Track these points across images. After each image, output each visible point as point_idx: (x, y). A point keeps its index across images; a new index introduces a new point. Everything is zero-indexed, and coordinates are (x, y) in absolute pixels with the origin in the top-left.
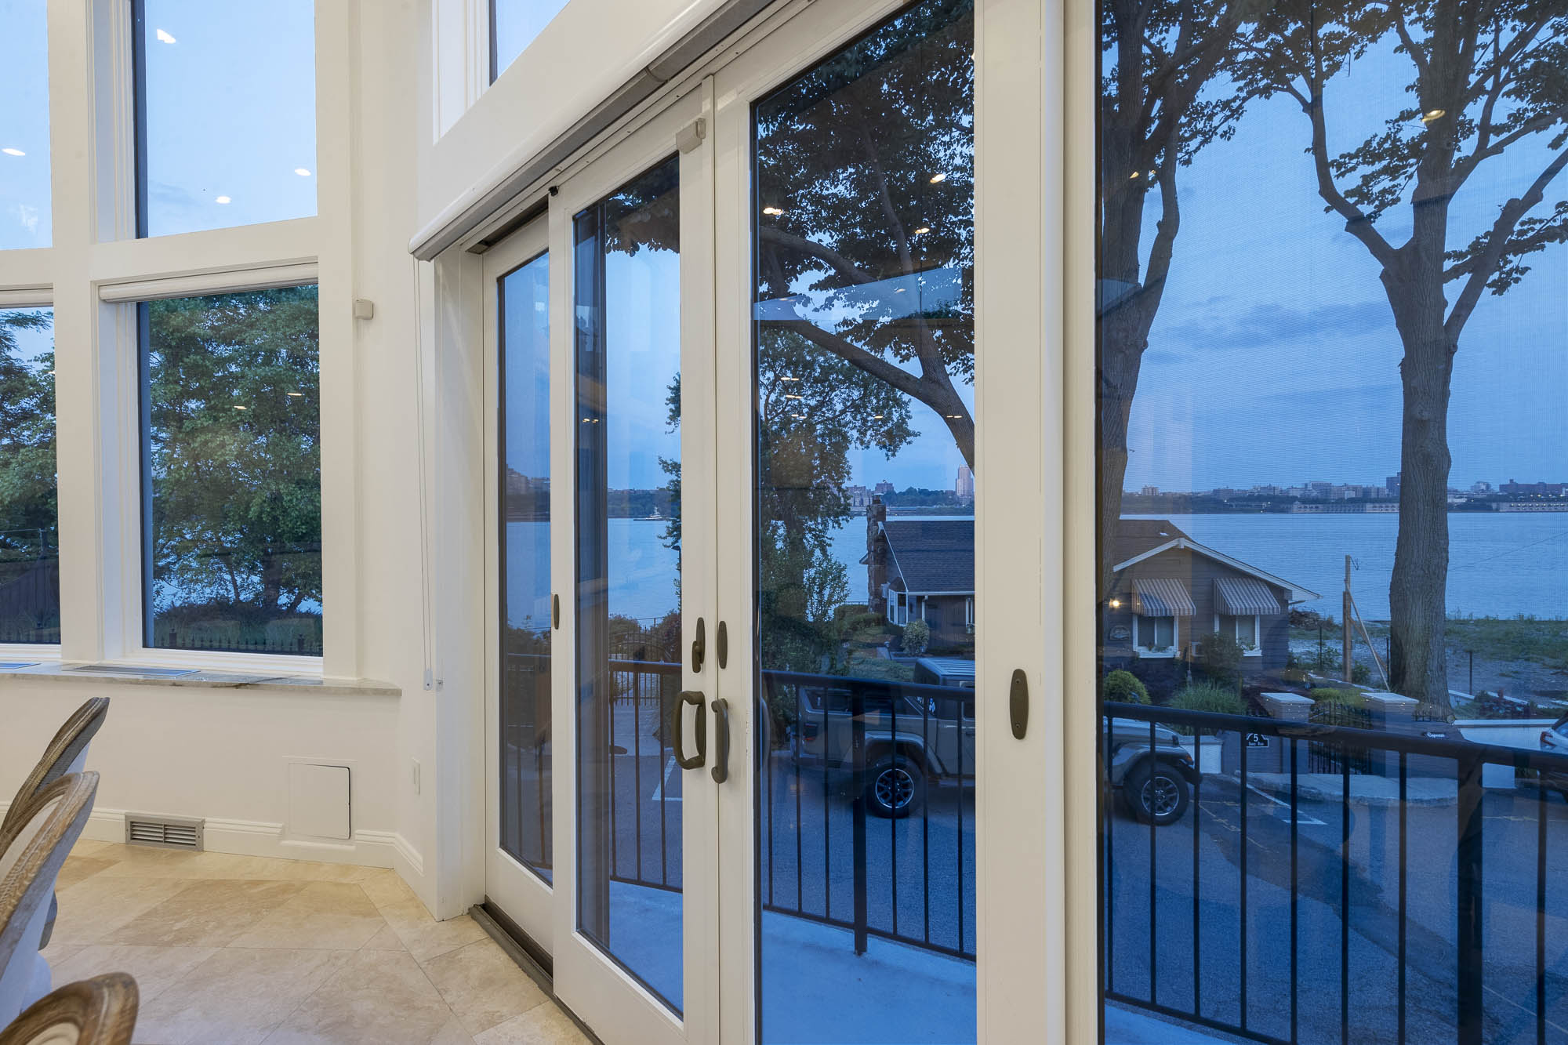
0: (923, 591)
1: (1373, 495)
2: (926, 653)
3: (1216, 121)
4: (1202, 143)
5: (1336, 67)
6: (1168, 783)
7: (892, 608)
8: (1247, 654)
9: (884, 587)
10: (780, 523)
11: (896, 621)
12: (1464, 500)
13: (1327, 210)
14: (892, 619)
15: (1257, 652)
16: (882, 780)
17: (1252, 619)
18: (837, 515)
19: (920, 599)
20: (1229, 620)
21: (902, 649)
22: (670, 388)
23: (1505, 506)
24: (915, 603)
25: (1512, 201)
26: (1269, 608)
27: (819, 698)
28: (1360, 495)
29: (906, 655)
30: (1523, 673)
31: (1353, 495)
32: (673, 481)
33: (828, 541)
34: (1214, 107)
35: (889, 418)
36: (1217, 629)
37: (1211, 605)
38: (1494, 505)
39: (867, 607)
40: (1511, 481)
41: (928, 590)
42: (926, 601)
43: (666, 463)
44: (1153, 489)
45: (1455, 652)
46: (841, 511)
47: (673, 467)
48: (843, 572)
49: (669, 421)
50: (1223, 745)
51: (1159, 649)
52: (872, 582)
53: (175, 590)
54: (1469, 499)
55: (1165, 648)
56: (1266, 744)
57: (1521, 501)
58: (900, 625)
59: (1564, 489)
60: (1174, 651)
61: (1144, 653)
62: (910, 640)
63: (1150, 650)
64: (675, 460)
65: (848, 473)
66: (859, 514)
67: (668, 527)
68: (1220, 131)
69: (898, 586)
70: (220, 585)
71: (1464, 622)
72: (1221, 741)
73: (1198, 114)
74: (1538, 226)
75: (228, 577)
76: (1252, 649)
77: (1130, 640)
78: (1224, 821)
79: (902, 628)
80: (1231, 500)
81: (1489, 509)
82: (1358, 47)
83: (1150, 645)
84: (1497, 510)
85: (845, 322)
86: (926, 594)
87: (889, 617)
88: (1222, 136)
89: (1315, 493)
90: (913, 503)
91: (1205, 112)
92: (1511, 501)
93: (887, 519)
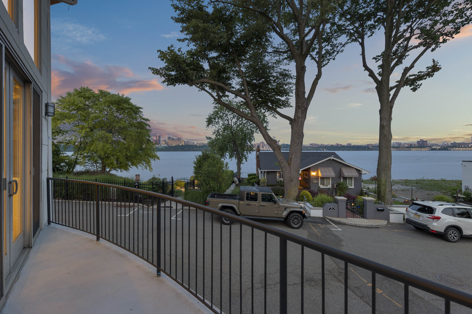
0: (265, 170)
1: (413, 146)
2: (266, 186)
3: (339, 48)
4: (337, 54)
5: (373, 33)
6: (298, 218)
7: (260, 174)
8: (350, 187)
12: (440, 147)
13: (365, 70)
14: (260, 177)
15: (353, 187)
17: (351, 178)
18: (250, 150)
19: (265, 172)
20: (345, 178)
21: (260, 185)
22: (206, 118)
23: (452, 149)
25: (406, 68)
26: (355, 175)
28: (409, 146)
30: (434, 194)
31: (407, 146)
32: (209, 142)
33: (247, 157)
34: (338, 44)
36: (342, 181)
37: (340, 175)
38: (449, 149)
39: (256, 174)
40: (454, 142)
44: (350, 144)
45: (417, 188)
46: (251, 149)
49: (207, 126)
50: (323, 210)
51: (326, 186)
52: (257, 168)
53: (83, 168)
54: (441, 147)
55: (327, 186)
56: (334, 210)
57: (457, 148)
59: (470, 144)
60: (330, 186)
61: (322, 186)
62: (262, 182)
63: (323, 186)
64: (210, 137)
65: (254, 139)
66: (254, 150)
68: (340, 51)
69: (261, 169)
70: (93, 166)
71: (425, 180)
72: (323, 209)
73: (334, 46)
74: (422, 73)
75: (95, 165)
76: (351, 186)
77: (318, 183)
78: (314, 228)
80: (372, 147)
81: (448, 150)
82: (379, 27)
83: (323, 184)
84: (450, 150)
86: (266, 171)
88: (341, 52)
89: (396, 145)
91: (336, 46)
92: (454, 148)
93: (260, 152)
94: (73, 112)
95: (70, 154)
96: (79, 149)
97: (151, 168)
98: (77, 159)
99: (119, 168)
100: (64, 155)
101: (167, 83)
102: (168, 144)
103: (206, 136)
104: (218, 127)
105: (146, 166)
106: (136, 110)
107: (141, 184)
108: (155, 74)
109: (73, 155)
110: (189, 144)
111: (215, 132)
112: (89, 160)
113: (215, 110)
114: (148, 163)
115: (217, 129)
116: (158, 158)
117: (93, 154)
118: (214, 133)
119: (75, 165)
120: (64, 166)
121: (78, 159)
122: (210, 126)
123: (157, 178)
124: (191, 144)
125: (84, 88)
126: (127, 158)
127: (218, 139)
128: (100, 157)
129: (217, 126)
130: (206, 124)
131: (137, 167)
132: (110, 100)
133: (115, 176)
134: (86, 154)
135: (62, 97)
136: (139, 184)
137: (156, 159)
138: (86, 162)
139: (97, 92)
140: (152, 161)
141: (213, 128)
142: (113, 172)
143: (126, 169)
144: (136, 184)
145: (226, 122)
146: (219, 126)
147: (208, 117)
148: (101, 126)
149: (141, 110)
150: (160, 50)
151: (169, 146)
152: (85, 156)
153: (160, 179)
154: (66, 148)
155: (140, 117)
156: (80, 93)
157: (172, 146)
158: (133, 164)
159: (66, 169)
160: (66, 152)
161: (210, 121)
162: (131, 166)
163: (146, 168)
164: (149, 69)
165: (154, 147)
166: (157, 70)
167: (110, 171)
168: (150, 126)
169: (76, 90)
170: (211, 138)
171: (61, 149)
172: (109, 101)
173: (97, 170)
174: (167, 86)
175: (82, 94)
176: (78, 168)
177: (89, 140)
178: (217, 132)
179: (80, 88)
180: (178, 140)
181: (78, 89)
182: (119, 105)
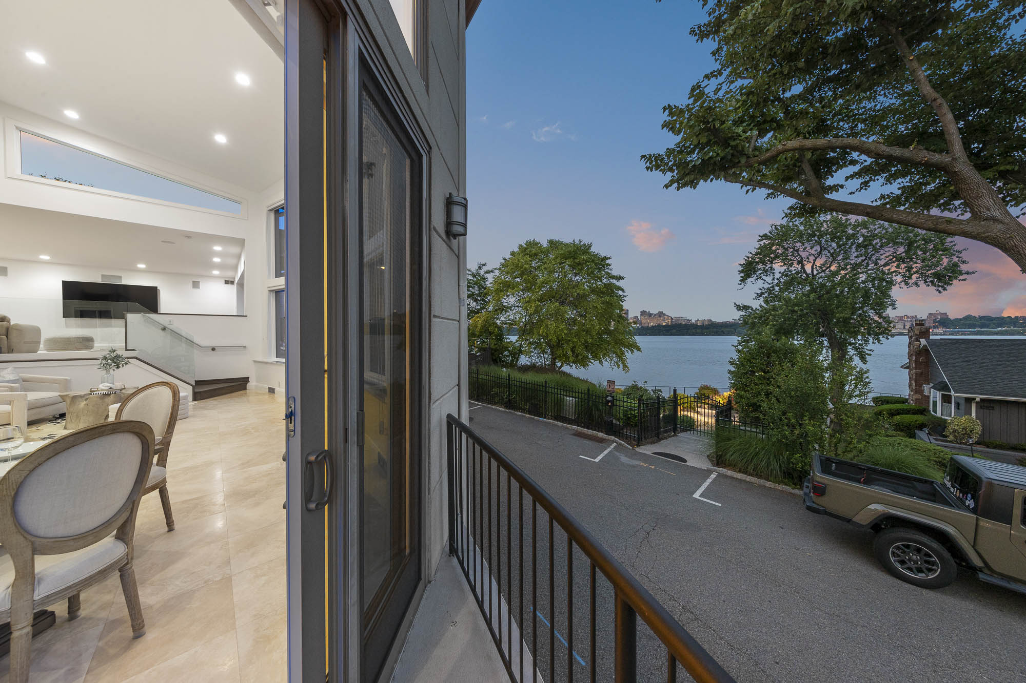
0: (973, 394)
7: (935, 403)
9: (926, 388)
10: (824, 339)
11: (939, 414)
14: (935, 411)
16: (898, 548)
18: (877, 334)
19: (969, 401)
21: (946, 436)
22: (740, 265)
24: (962, 402)
27: (834, 464)
29: (950, 442)
32: (743, 316)
35: (938, 263)
39: (907, 400)
41: (981, 394)
42: (977, 403)
43: (739, 306)
46: (882, 330)
47: (744, 308)
48: (866, 375)
49: (740, 283)
52: (913, 382)
53: (528, 359)
58: (943, 417)
62: (955, 431)
64: (745, 304)
65: (893, 305)
66: (901, 334)
67: (738, 340)
69: (943, 387)
70: (540, 358)
75: (542, 355)
79: (945, 420)
85: (883, 197)
86: (978, 397)
87: (931, 408)
90: (970, 326)
93: (931, 337)
94: (518, 279)
95: (514, 338)
96: (524, 332)
97: (626, 366)
98: (521, 346)
99: (574, 362)
100: (508, 340)
101: (675, 185)
102: (641, 324)
103: (735, 304)
104: (770, 281)
105: (617, 363)
106: (601, 263)
107: (616, 400)
108: (651, 171)
109: (517, 341)
110: (680, 322)
111: (762, 293)
112: (535, 348)
113: (762, 243)
114: (620, 356)
115: (766, 286)
116: (639, 349)
117: (539, 340)
118: (760, 296)
119: (519, 355)
120: (507, 356)
121: (523, 347)
122: (749, 280)
123: (641, 387)
124: (684, 323)
125: (530, 242)
126: (586, 347)
127: (774, 309)
128: (549, 344)
129: (769, 279)
130: (738, 277)
131: (601, 362)
132: (562, 252)
133: (569, 375)
134: (531, 340)
135: (505, 259)
136: (613, 399)
137: (635, 351)
138: (532, 352)
139: (545, 244)
140: (628, 355)
141: (755, 285)
142: (566, 368)
143: (585, 365)
144: (609, 398)
145: (796, 267)
146: (773, 279)
147: (743, 262)
148: (551, 296)
149: (608, 261)
150: (669, 105)
151: (642, 327)
152: (530, 343)
153: (646, 390)
154: (510, 332)
155: (608, 274)
156: (526, 249)
157: (648, 327)
158: (596, 357)
159: (509, 359)
160: (509, 337)
161: (748, 270)
162: (592, 361)
163: (618, 366)
164: (641, 159)
165: (631, 328)
166: (658, 157)
167: (562, 366)
168: (623, 291)
169: (521, 246)
170: (749, 307)
171: (504, 331)
172: (561, 254)
173: (545, 364)
174: (678, 190)
175: (528, 251)
176: (524, 360)
177: (536, 318)
178: (769, 295)
179: (525, 242)
180: (660, 317)
181: (523, 244)
182: (575, 258)
